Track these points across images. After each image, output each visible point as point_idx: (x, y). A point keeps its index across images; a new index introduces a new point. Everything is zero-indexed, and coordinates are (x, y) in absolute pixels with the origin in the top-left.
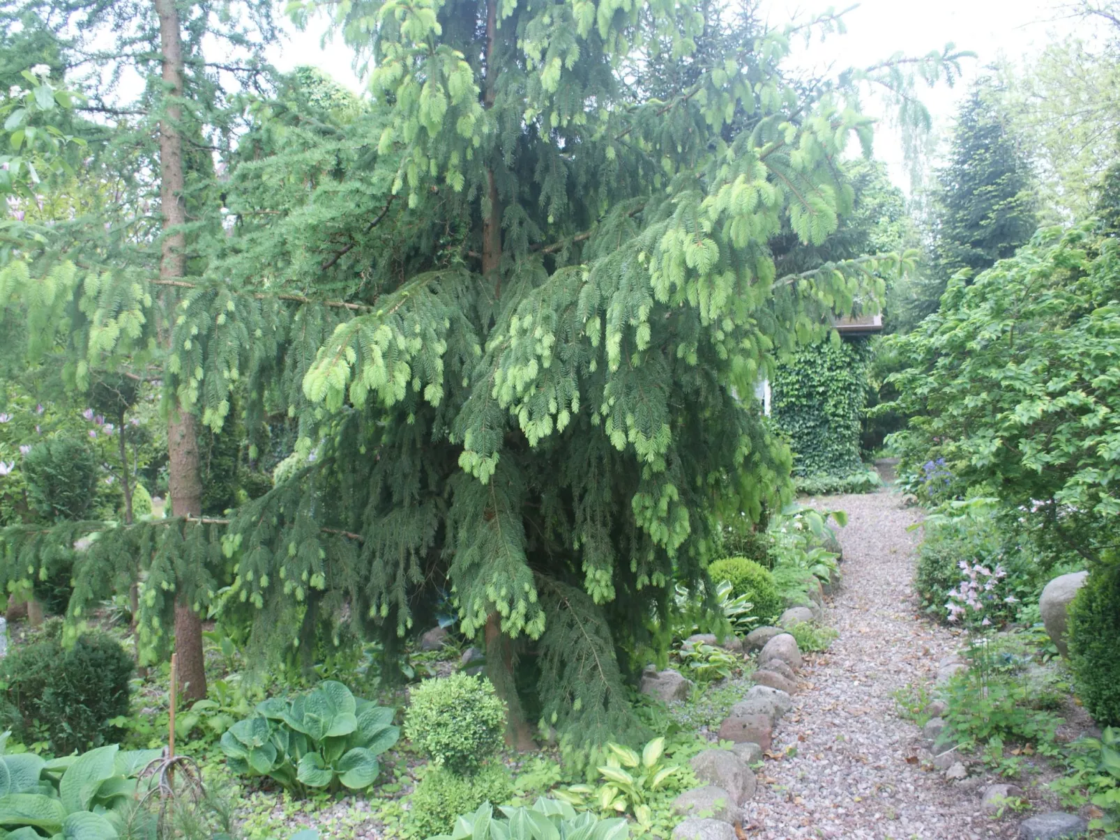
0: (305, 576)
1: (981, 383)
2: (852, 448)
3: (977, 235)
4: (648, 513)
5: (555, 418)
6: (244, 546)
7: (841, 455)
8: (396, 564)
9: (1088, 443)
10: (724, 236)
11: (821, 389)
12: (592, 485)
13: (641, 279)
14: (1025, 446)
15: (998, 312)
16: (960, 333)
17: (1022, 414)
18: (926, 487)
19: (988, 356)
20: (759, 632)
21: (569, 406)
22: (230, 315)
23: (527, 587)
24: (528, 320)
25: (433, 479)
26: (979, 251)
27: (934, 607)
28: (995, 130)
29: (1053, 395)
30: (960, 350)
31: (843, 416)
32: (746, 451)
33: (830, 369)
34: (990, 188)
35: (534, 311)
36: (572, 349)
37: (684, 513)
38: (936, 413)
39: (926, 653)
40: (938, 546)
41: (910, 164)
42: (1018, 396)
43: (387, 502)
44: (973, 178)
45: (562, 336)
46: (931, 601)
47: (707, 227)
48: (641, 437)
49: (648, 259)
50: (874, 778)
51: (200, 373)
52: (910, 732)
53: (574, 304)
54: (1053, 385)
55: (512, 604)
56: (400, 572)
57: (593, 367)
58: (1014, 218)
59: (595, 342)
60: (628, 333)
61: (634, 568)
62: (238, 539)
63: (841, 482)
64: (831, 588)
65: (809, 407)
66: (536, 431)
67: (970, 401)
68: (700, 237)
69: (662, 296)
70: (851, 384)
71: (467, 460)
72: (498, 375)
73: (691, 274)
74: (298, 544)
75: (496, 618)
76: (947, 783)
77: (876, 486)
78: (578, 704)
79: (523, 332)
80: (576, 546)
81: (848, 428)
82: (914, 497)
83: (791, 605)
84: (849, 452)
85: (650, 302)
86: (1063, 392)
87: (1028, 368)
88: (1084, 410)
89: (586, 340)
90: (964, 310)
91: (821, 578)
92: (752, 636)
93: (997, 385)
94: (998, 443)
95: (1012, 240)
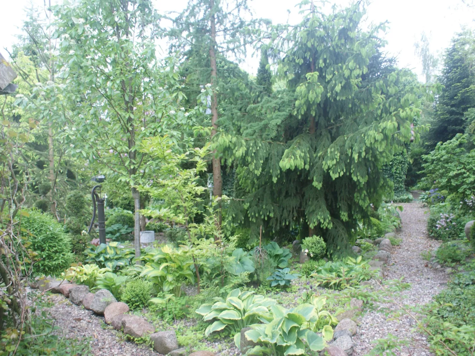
0: (268, 214)
1: (443, 167)
2: (402, 186)
3: (453, 102)
4: (359, 198)
5: (339, 173)
6: (250, 207)
7: (398, 188)
8: (290, 211)
9: (465, 180)
10: (384, 132)
11: (391, 163)
12: (343, 190)
13: (363, 141)
14: (452, 180)
15: (448, 153)
16: (439, 156)
17: (451, 174)
18: (431, 200)
19: (445, 162)
20: (378, 239)
21: (343, 170)
22: (260, 147)
23: (328, 216)
24: (333, 150)
25: (299, 189)
26: (454, 109)
27: (433, 234)
28: (461, 60)
29: (458, 170)
30: (439, 160)
31: (399, 173)
32: (382, 183)
33: (394, 156)
34: (458, 84)
35: (334, 147)
36: (343, 157)
37: (367, 198)
38: (433, 173)
39: (430, 246)
40: (435, 215)
41: (426, 71)
42: (451, 170)
43: (287, 195)
44: (452, 80)
45: (341, 154)
46: (432, 233)
47: (380, 131)
48: (361, 178)
49: (364, 136)
50: (416, 269)
51: (255, 161)
52: (425, 262)
53: (344, 146)
54: (458, 168)
55: (324, 220)
56: (291, 213)
57: (348, 161)
58: (469, 96)
59: (350, 155)
60: (360, 153)
61: (353, 213)
62: (248, 204)
63: (398, 198)
64: (398, 230)
65: (386, 170)
66: (334, 176)
67: (441, 171)
68: (379, 133)
69: (368, 145)
70: (402, 161)
71: (315, 184)
72: (324, 162)
73: (376, 141)
74: (266, 206)
75: (320, 223)
76: (436, 270)
77: (411, 200)
78: (338, 248)
79: (331, 152)
80: (338, 207)
81: (401, 178)
82: (426, 204)
83: (387, 233)
84: (401, 187)
85: (365, 146)
86: (460, 169)
87: (453, 164)
88: (464, 173)
89: (347, 155)
90: (440, 151)
91: (395, 226)
92: (376, 240)
93: (446, 167)
94: (447, 180)
95: (467, 104)
